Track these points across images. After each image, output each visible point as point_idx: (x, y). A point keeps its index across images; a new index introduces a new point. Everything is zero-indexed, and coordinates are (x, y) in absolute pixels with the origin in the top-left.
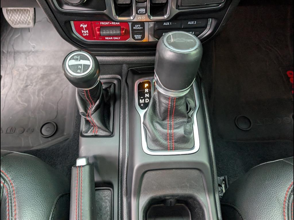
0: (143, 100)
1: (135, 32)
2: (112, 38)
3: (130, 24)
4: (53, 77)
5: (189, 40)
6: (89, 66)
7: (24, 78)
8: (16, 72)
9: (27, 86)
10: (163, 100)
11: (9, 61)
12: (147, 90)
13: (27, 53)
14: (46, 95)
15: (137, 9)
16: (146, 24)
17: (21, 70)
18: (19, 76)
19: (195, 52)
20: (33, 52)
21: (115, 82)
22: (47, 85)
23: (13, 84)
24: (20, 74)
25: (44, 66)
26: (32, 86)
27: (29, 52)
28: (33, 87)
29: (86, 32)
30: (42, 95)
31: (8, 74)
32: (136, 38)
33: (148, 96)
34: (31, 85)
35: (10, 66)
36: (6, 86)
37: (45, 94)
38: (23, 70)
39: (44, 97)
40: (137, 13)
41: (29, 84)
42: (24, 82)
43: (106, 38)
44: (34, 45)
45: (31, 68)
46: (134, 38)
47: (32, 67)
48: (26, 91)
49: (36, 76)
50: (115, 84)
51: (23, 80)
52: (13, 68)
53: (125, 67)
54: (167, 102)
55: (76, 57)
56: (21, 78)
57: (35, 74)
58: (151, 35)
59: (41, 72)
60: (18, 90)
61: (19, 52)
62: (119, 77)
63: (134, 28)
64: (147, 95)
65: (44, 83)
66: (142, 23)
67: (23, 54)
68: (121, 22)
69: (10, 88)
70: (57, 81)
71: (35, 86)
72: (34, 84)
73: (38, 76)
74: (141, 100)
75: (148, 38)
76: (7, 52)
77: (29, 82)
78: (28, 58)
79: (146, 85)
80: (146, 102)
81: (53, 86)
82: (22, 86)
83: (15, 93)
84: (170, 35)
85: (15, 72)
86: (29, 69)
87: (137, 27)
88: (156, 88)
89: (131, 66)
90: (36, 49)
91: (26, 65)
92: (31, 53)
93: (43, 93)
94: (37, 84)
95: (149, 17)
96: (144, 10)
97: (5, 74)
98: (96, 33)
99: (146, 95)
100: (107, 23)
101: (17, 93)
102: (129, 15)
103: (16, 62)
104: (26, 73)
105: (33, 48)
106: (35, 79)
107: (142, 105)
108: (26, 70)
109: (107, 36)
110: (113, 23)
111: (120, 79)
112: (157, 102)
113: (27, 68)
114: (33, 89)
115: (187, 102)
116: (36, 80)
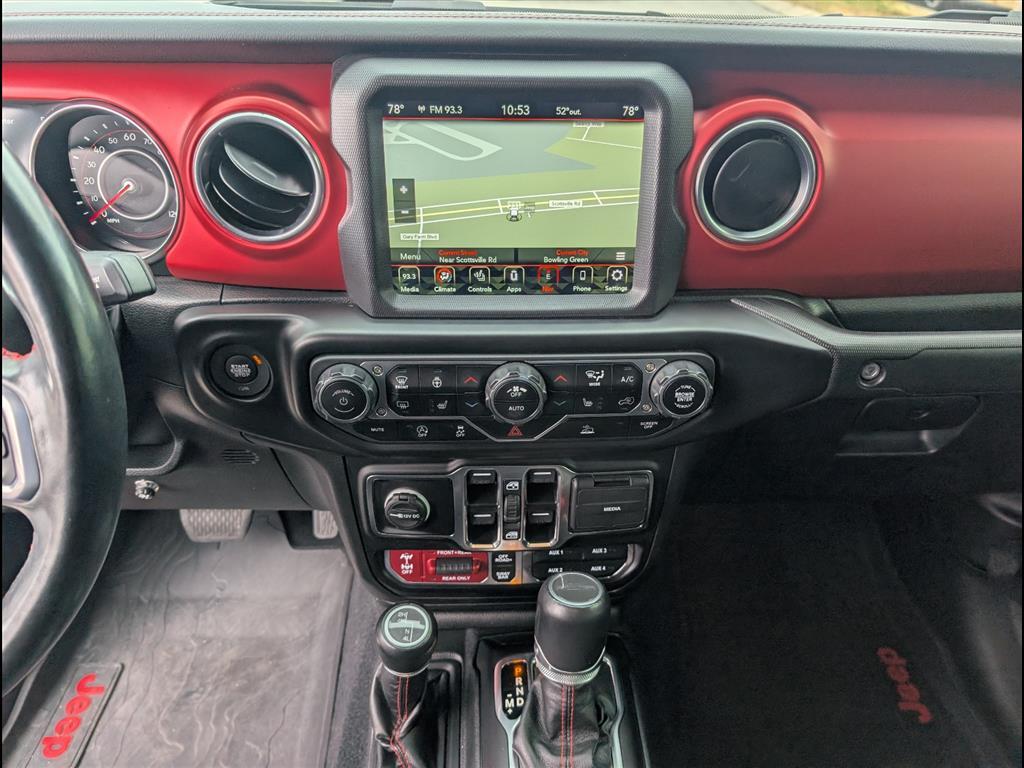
0: (512, 700)
1: (498, 567)
2: (454, 578)
3: (490, 555)
4: (261, 667)
5: (587, 587)
6: (423, 631)
7: (183, 672)
8: (164, 653)
9: (189, 694)
10: (552, 695)
11: (150, 624)
12: (519, 681)
13: (201, 603)
14: (238, 718)
15: (505, 533)
16: (519, 557)
17: (177, 649)
18: (173, 667)
19: (597, 605)
20: (218, 600)
21: (450, 668)
22: (245, 690)
23: (153, 688)
24: (174, 661)
25: (241, 639)
26: (202, 693)
27: (207, 601)
28: (204, 696)
29: (407, 568)
30: (227, 719)
31: (141, 661)
32: (499, 578)
33: (522, 693)
34: (201, 689)
35: (149, 639)
36: (134, 693)
37: (235, 716)
38: (185, 650)
39: (233, 724)
40: (504, 538)
41: (194, 689)
42: (183, 683)
43: (444, 578)
44: (225, 581)
45: (205, 642)
46: (495, 578)
47: (210, 641)
48: (184, 708)
49: (218, 664)
50: (448, 674)
51: (180, 677)
52: (157, 644)
53: (470, 637)
54: (559, 697)
55: (401, 614)
56: (177, 671)
57: (214, 660)
58: (527, 570)
59: (232, 654)
60: (164, 704)
61: (181, 601)
62: (458, 658)
63: (497, 560)
64: (520, 691)
65: (237, 685)
66: (512, 554)
67: (189, 605)
68: (474, 551)
69: (142, 701)
70: (272, 678)
71: (210, 694)
72: (210, 688)
73: (223, 667)
74: (507, 701)
75: (522, 577)
76: (151, 600)
77: (196, 683)
78: (201, 615)
79: (518, 670)
80: (518, 704)
81: (260, 693)
82: (175, 695)
83: (155, 715)
84: (560, 578)
85: (162, 655)
86: (202, 647)
87: (502, 559)
88: (539, 672)
89: (482, 632)
90: (227, 592)
91: (193, 636)
92: (211, 602)
93: (231, 714)
94: (216, 688)
95: (524, 543)
96: (516, 534)
97: (135, 660)
98: (427, 570)
99: (517, 689)
100: (449, 552)
101: (159, 714)
102: (490, 541)
103: (168, 626)
104: (190, 656)
105: (218, 591)
106: (213, 673)
107: (510, 711)
108: (191, 650)
109: (446, 575)
110: (460, 552)
111: (460, 664)
112: (541, 702)
113: (194, 644)
114: (203, 701)
115: (599, 704)
116: (215, 675)
